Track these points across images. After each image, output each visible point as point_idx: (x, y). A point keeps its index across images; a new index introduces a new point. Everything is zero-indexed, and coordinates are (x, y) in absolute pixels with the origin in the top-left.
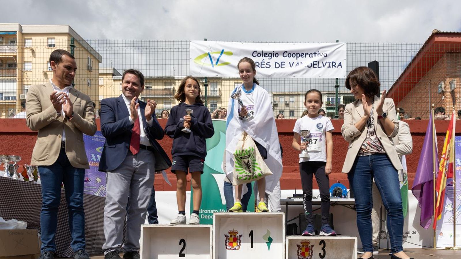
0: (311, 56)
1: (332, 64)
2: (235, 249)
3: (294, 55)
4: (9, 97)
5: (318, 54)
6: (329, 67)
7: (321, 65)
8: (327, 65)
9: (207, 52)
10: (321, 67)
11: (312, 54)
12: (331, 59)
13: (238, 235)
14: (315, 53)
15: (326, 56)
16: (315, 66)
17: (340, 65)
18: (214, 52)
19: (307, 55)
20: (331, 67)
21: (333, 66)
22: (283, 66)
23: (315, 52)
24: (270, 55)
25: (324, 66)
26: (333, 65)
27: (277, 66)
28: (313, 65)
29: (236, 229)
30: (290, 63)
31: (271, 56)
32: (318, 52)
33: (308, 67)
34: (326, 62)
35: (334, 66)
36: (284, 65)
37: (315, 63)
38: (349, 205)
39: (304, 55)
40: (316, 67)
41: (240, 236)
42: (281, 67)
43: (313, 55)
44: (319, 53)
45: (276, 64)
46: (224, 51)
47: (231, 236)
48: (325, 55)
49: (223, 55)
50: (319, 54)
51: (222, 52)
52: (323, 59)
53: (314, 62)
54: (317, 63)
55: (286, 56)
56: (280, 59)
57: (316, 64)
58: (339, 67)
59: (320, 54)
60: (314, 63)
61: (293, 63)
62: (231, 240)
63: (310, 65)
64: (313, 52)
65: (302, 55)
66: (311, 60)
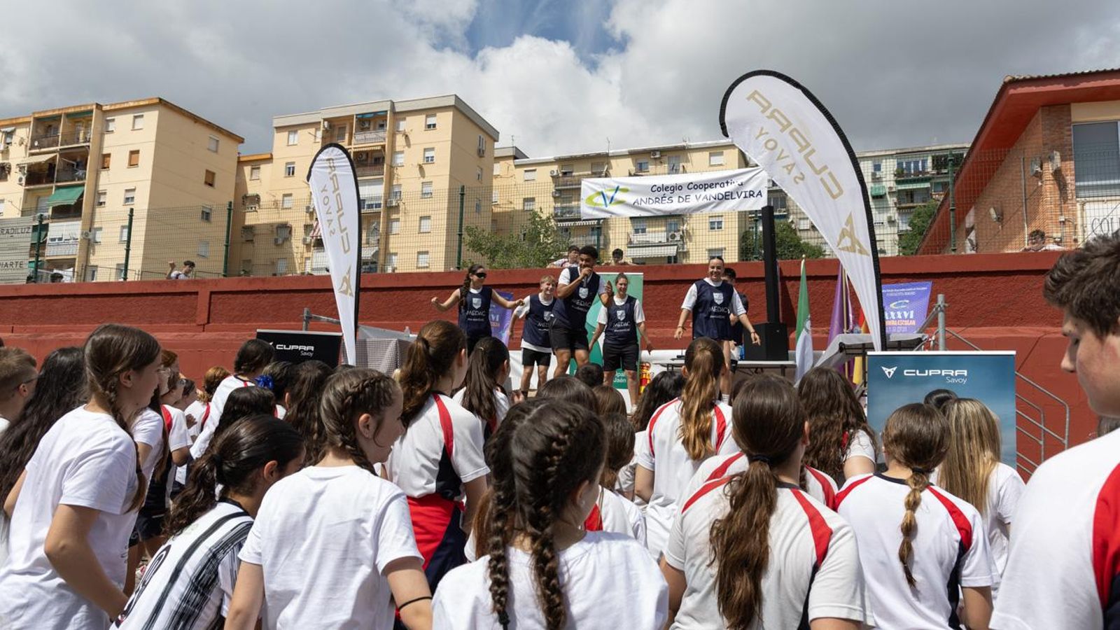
0: (723, 185)
1: (750, 193)
3: (701, 187)
4: (372, 205)
5: (731, 183)
6: (746, 197)
7: (735, 196)
8: (743, 195)
9: (600, 190)
10: (735, 198)
12: (748, 188)
14: (727, 183)
17: (760, 193)
18: (608, 190)
19: (717, 185)
25: (739, 197)
26: (750, 195)
27: (681, 199)
28: (727, 196)
30: (696, 196)
32: (731, 180)
33: (719, 199)
34: (742, 192)
35: (752, 195)
36: (689, 198)
37: (728, 194)
39: (714, 186)
40: (729, 199)
42: (686, 202)
46: (620, 188)
48: (741, 184)
49: (618, 192)
51: (617, 189)
52: (738, 188)
54: (730, 194)
55: (692, 188)
56: (684, 193)
58: (758, 196)
59: (733, 183)
60: (726, 194)
61: (700, 195)
63: (720, 197)
64: (725, 181)
65: (711, 186)
66: (723, 190)
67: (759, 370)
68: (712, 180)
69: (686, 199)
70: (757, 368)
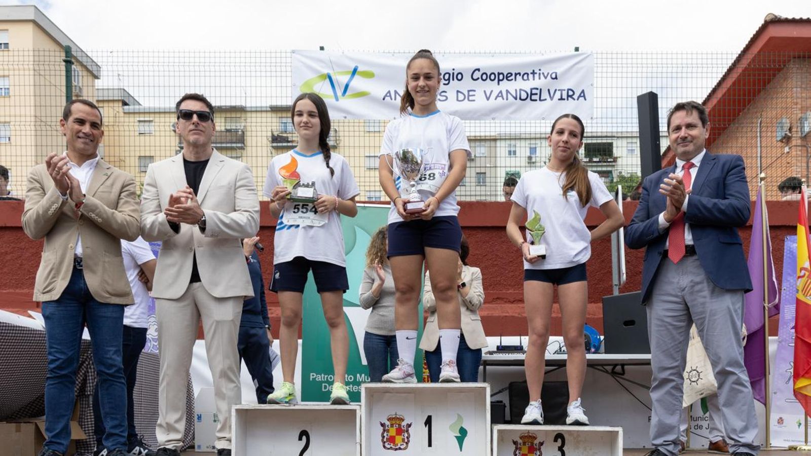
0: (525, 77)
1: (568, 93)
2: (400, 449)
3: (493, 77)
5: (540, 74)
6: (561, 99)
7: (545, 95)
8: (558, 95)
9: (325, 71)
10: (546, 100)
11: (528, 74)
12: (564, 84)
13: (404, 424)
14: (533, 73)
15: (556, 78)
16: (534, 97)
17: (583, 94)
18: (338, 72)
19: (518, 75)
20: (564, 99)
21: (569, 98)
22: (471, 98)
23: (534, 71)
24: (447, 77)
25: (552, 98)
26: (568, 96)
27: (461, 97)
28: (532, 96)
29: (400, 413)
30: (485, 92)
31: (449, 79)
32: (540, 70)
33: (520, 99)
34: (556, 90)
35: (571, 96)
36: (474, 95)
37: (534, 91)
38: (602, 365)
39: (513, 77)
40: (536, 100)
41: (409, 426)
42: (469, 100)
43: (531, 76)
44: (541, 72)
45: (459, 94)
46: (359, 70)
47: (392, 425)
48: (554, 76)
49: (356, 76)
50: (542, 75)
51: (355, 71)
52: (548, 84)
53: (531, 89)
54: (538, 92)
55: (478, 79)
56: (466, 84)
57: (536, 94)
58: (581, 98)
59: (543, 73)
60: (531, 92)
61: (492, 91)
62: (393, 432)
63: (524, 96)
64: (529, 72)
65: (508, 77)
66: (527, 85)
67: (619, 368)
68: (513, 66)
69: (469, 95)
70: (616, 365)
